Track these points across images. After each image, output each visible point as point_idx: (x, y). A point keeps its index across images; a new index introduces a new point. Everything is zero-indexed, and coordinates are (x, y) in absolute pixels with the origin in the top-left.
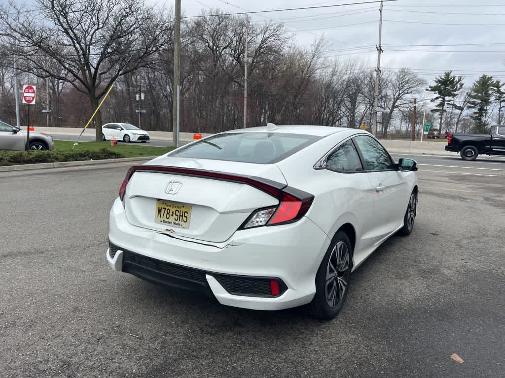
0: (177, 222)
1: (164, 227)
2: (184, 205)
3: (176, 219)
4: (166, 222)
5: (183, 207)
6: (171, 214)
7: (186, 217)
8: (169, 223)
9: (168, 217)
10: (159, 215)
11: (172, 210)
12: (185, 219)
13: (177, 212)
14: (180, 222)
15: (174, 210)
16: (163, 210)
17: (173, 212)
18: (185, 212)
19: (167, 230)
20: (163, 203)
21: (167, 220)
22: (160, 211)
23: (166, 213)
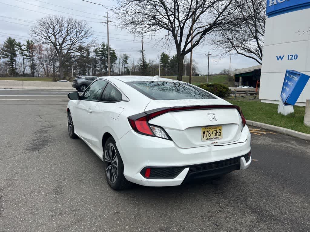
0: (215, 137)
1: (210, 142)
2: (218, 126)
3: (215, 135)
4: (209, 139)
5: (218, 127)
6: (211, 133)
7: (220, 132)
8: (211, 139)
9: (210, 136)
10: (204, 136)
11: (212, 130)
12: (219, 134)
13: (215, 131)
14: (218, 137)
15: (213, 130)
16: (206, 133)
17: (212, 132)
18: (219, 130)
19: (212, 143)
20: (206, 128)
21: (210, 138)
22: (204, 133)
23: (208, 133)
